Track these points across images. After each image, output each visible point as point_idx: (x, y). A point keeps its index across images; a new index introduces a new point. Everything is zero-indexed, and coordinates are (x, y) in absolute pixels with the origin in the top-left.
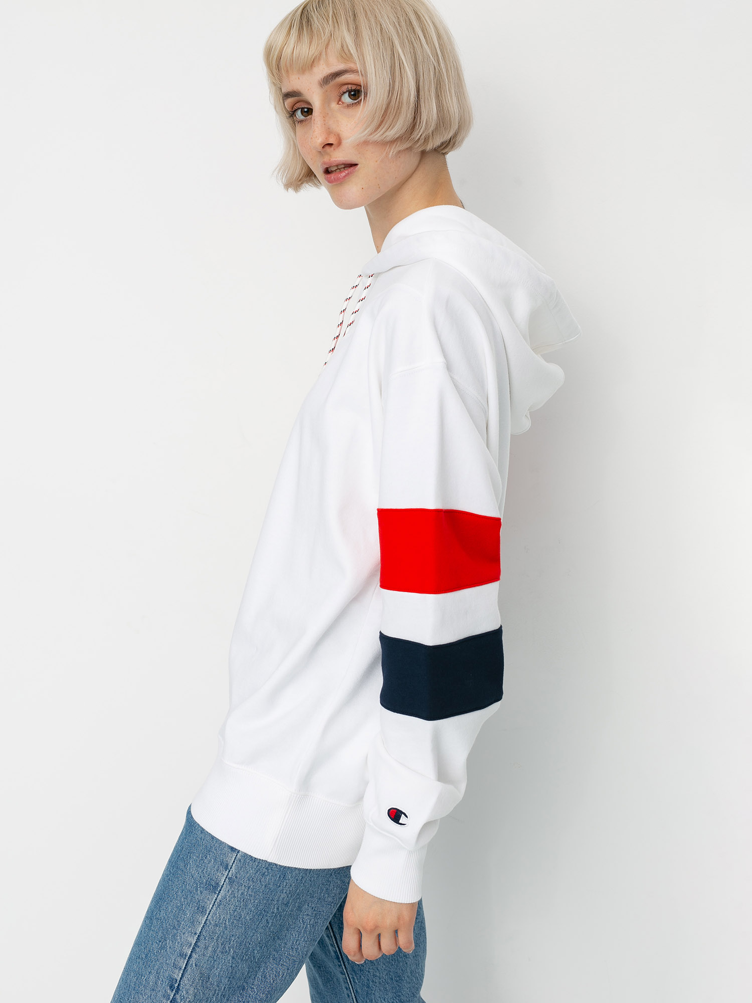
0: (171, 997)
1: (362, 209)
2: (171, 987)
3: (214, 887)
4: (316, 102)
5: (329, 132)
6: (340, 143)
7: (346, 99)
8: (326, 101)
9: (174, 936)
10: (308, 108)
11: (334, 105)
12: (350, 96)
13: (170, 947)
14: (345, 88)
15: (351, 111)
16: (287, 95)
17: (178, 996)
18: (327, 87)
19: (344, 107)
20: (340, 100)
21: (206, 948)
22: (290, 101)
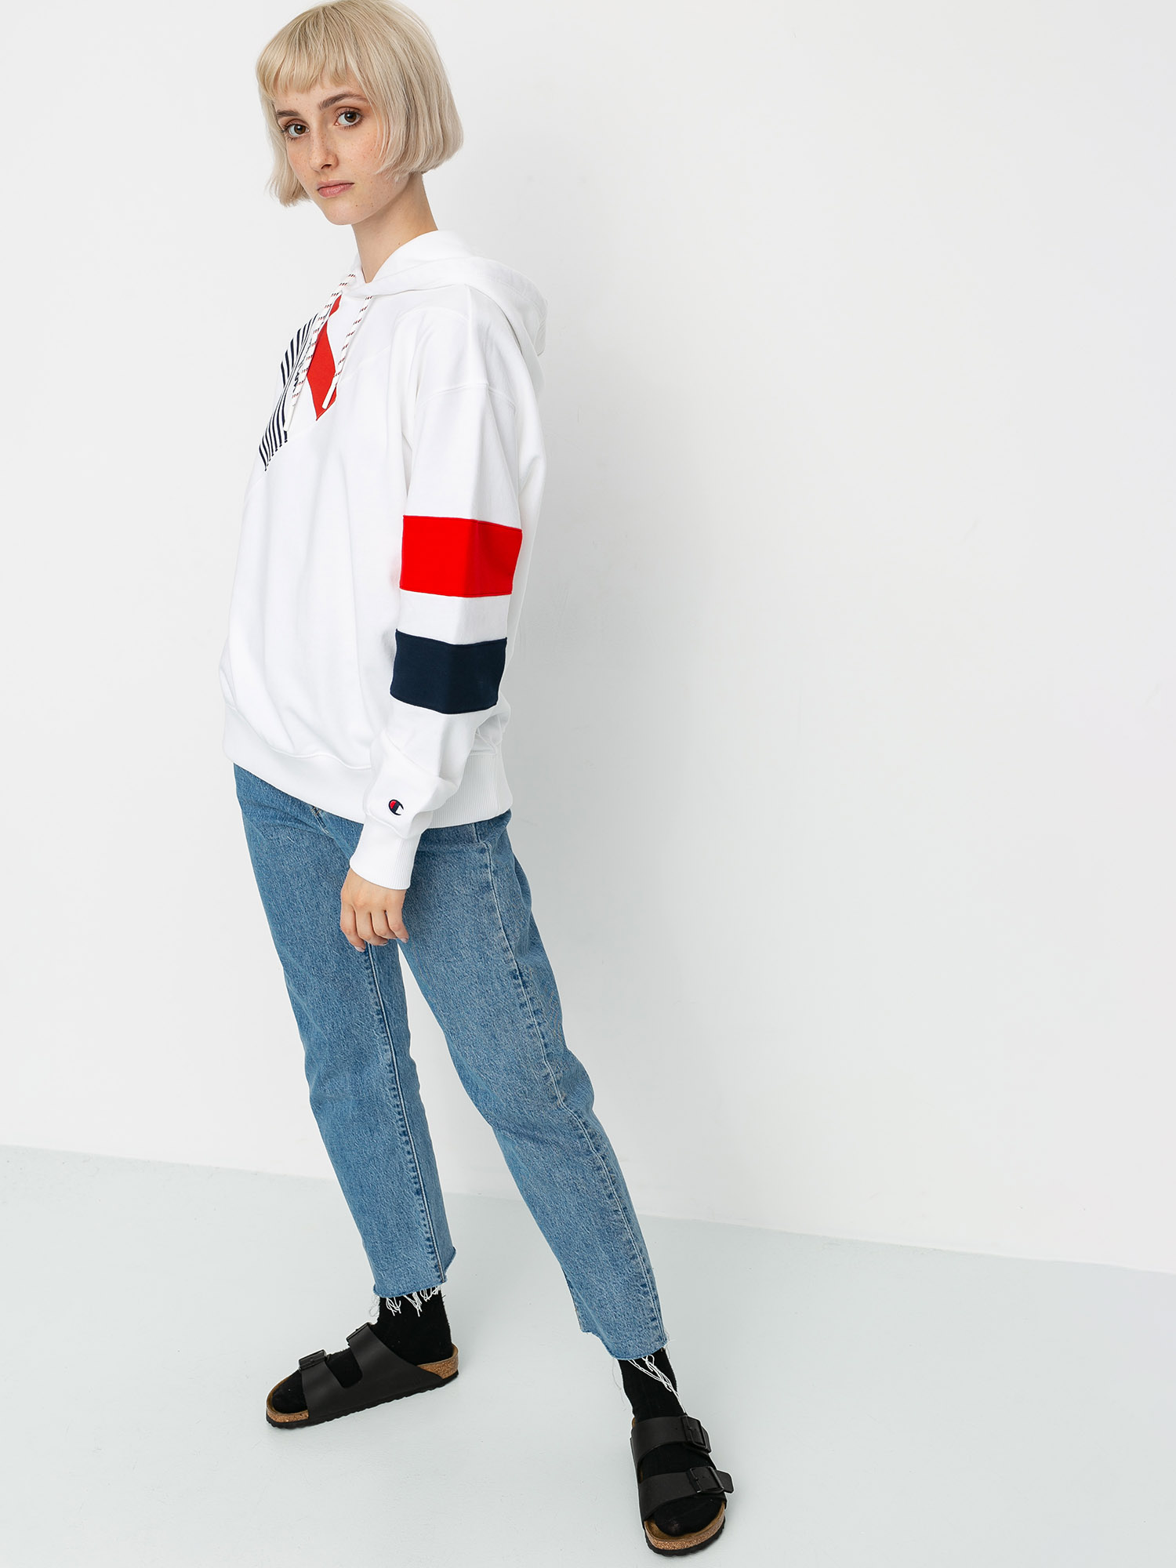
0: (521, 983)
1: (350, 225)
2: (515, 978)
3: (487, 887)
4: (313, 122)
5: (328, 152)
6: (338, 163)
7: (342, 120)
8: (323, 123)
9: (489, 944)
10: (301, 126)
11: (331, 126)
12: (346, 118)
13: (493, 954)
14: (343, 110)
15: (347, 133)
16: (282, 114)
17: (525, 978)
18: (325, 109)
19: (341, 129)
20: (336, 121)
21: (514, 932)
22: (285, 119)
